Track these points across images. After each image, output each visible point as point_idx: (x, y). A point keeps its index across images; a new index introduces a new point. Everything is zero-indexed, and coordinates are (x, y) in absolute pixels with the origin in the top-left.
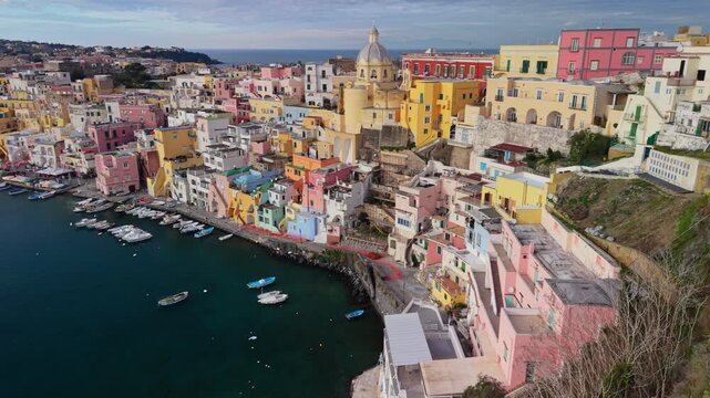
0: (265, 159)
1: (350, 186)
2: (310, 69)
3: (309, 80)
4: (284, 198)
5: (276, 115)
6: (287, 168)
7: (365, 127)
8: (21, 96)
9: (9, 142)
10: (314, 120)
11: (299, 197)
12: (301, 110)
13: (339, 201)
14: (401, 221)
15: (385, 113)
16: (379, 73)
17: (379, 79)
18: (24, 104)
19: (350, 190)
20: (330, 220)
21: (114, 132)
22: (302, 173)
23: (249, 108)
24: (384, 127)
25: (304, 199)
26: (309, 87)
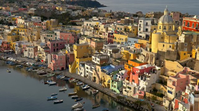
0: (117, 60)
1: (150, 75)
2: (141, 22)
3: (140, 26)
4: (122, 78)
5: (124, 41)
6: (125, 65)
7: (159, 50)
8: (21, 26)
9: (16, 46)
10: (139, 45)
11: (129, 78)
12: (135, 40)
13: (144, 81)
14: (169, 92)
15: (168, 45)
16: (167, 28)
17: (167, 30)
18: (23, 30)
19: (150, 77)
20: (140, 88)
21: (57, 44)
22: (131, 67)
23: (113, 37)
24: (167, 51)
25: (131, 79)
26: (140, 29)
